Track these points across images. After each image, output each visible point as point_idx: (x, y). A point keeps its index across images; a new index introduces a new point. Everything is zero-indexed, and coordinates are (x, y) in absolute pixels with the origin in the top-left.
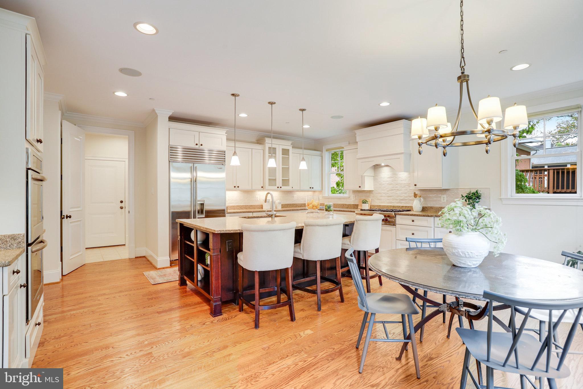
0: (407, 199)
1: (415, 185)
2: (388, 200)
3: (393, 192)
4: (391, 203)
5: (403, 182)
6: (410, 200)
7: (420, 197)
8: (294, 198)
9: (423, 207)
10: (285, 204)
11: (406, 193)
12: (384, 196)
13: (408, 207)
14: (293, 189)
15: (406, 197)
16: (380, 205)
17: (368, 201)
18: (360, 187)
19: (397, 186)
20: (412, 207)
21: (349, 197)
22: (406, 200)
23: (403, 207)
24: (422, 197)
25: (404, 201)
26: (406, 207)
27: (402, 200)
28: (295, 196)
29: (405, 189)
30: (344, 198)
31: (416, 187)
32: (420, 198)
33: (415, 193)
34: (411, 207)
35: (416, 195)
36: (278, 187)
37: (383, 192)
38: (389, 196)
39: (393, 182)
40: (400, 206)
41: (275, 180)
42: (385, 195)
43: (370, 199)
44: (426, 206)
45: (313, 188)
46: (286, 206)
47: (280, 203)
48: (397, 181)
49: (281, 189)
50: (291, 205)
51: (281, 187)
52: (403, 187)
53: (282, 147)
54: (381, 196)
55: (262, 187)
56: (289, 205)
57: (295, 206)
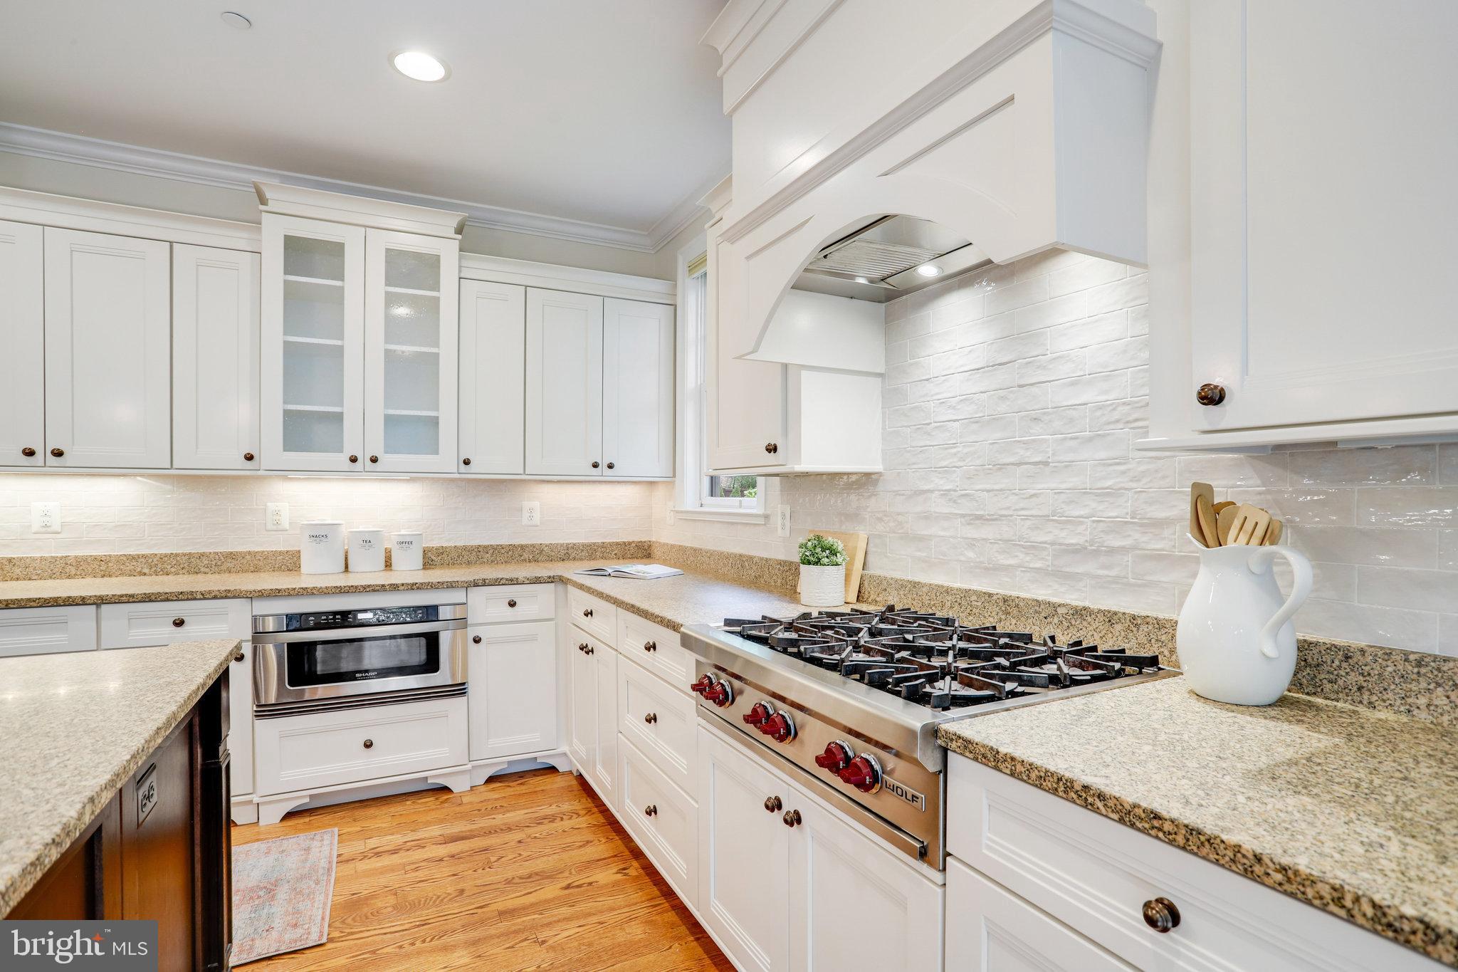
0: (1123, 548)
2: (971, 543)
3: (1008, 481)
4: (991, 569)
6: (1159, 557)
7: (1270, 535)
8: (526, 515)
9: (1304, 647)
10: (465, 548)
11: (1112, 495)
12: (947, 517)
13: (1135, 621)
14: (473, 467)
15: (1117, 527)
16: (915, 585)
17: (839, 546)
18: (772, 449)
19: (1039, 427)
20: (1166, 627)
21: (766, 517)
22: (1112, 551)
23: (1080, 613)
24: (1288, 534)
26: (1111, 618)
27: (1076, 550)
28: (526, 504)
29: (1103, 455)
30: (745, 522)
31: (1224, 415)
32: (1268, 548)
33: (1201, 495)
34: (1160, 624)
35: (1217, 509)
36: (354, 460)
37: (936, 483)
38: (978, 518)
40: (1055, 607)
41: (339, 418)
42: (945, 509)
43: (863, 536)
44: (1342, 638)
45: (611, 466)
46: (473, 558)
47: (405, 543)
48: (1034, 390)
49: (377, 466)
50: (503, 551)
51: (374, 460)
52: (1090, 439)
53: (380, 243)
54: (927, 517)
55: (249, 458)
56: (491, 551)
57: (526, 556)
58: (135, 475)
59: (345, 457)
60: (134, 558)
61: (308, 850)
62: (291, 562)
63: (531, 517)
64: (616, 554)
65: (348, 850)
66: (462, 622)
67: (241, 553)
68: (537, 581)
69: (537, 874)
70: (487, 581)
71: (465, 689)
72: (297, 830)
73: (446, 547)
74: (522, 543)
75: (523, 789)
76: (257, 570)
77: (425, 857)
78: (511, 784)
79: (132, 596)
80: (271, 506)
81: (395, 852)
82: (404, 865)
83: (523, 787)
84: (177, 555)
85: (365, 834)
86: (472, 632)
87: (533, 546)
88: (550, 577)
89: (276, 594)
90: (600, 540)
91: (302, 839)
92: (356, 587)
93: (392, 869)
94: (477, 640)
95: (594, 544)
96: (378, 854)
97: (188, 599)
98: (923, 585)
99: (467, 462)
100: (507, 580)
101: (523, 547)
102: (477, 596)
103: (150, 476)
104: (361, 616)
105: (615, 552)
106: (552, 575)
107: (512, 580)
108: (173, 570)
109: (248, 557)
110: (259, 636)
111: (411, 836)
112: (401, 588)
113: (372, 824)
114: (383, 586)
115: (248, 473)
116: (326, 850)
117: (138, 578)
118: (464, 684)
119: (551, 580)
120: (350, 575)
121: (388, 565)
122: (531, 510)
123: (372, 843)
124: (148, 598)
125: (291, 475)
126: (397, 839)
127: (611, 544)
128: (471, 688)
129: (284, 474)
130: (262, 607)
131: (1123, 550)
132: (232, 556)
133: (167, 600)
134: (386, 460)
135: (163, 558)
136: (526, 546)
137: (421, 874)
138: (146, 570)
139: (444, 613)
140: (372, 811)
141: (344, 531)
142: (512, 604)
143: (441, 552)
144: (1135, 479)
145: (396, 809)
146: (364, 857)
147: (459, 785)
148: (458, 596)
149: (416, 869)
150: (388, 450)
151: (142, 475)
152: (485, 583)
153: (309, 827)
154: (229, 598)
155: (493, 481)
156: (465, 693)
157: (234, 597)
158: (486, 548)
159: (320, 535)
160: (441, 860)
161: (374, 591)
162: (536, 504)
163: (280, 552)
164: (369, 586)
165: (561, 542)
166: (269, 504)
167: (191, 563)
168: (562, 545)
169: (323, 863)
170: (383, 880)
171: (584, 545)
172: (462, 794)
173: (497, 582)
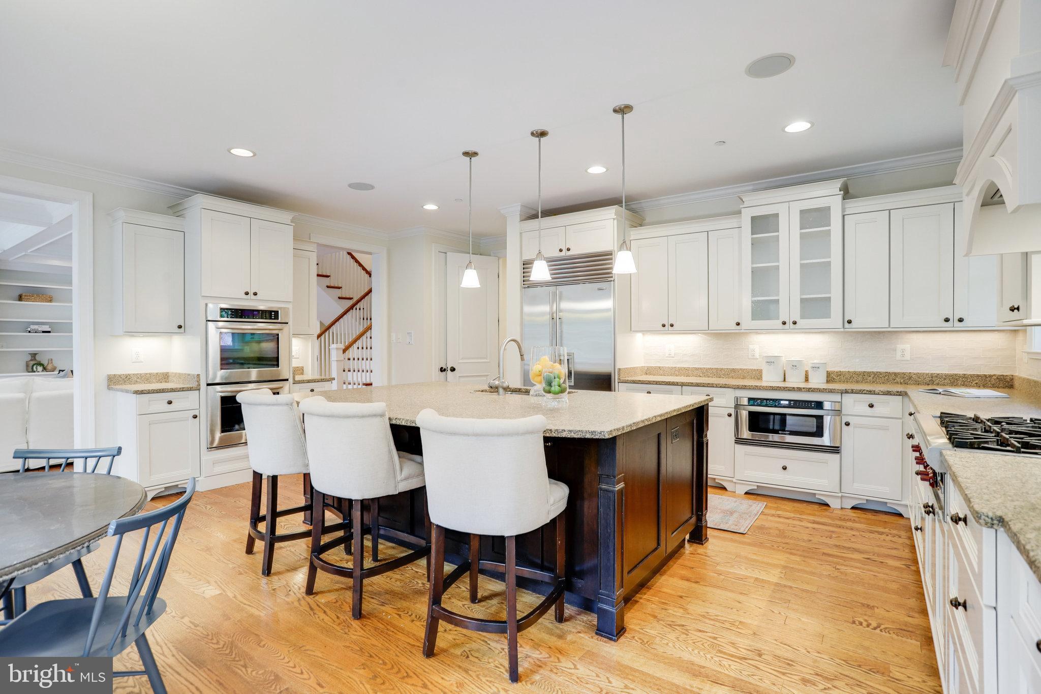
8: (899, 354)
10: (855, 373)
14: (853, 325)
36: (784, 323)
41: (777, 301)
45: (961, 320)
46: (860, 379)
47: (815, 368)
49: (797, 326)
50: (881, 376)
51: (795, 323)
53: (796, 208)
55: (738, 324)
56: (873, 376)
57: (898, 380)
58: (698, 333)
59: (780, 322)
60: (697, 369)
61: (751, 506)
62: (758, 375)
63: (903, 355)
64: (976, 383)
65: (766, 511)
66: (838, 412)
67: (738, 369)
68: (888, 393)
69: (853, 549)
70: (854, 391)
71: (838, 450)
72: (749, 499)
73: (843, 372)
74: (896, 371)
75: (873, 517)
76: (744, 378)
77: (801, 524)
78: (868, 514)
79: (692, 383)
80: (751, 347)
81: (788, 518)
82: (789, 524)
83: (874, 517)
84: (713, 369)
85: (777, 509)
86: (845, 420)
87: (904, 374)
88: (898, 392)
89: (744, 388)
90: (961, 372)
91: (750, 502)
92: (780, 387)
93: (782, 523)
94: (847, 424)
95: (956, 375)
96: (779, 517)
97: (711, 387)
99: (850, 322)
100: (867, 391)
101: (896, 374)
102: (848, 399)
103: (703, 333)
104: (782, 402)
105: (976, 382)
106: (900, 391)
107: (870, 391)
108: (711, 375)
109: (740, 371)
110: (737, 406)
111: (798, 516)
112: (803, 390)
113: (783, 507)
114: (794, 388)
115: (737, 331)
116: (758, 508)
117: (698, 378)
118: (838, 447)
119: (899, 394)
120: (786, 383)
121: (807, 380)
122: (903, 350)
123: (779, 512)
124: (698, 385)
125: (759, 331)
126: (792, 515)
127: (972, 376)
128: (844, 450)
129: (758, 331)
130: (740, 393)
132: (733, 370)
133: (704, 386)
134: (802, 323)
135: (708, 369)
136: (899, 374)
137: (795, 529)
138: (701, 375)
139: (827, 406)
140: (785, 502)
141: (784, 360)
142: (871, 406)
143: (839, 374)
145: (797, 505)
146: (773, 515)
147: (835, 504)
148: (837, 397)
149: (794, 527)
150: (802, 317)
151: (700, 333)
152: (853, 392)
153: (755, 499)
154: (726, 388)
155: (875, 332)
156: (839, 452)
157: (728, 388)
158: (869, 374)
159: (771, 361)
160: (808, 528)
161: (789, 390)
162: (907, 347)
163: (754, 370)
164: (786, 387)
165: (927, 372)
166: (750, 346)
167: (718, 372)
168: (927, 374)
169: (755, 512)
170: (776, 525)
171: (946, 375)
172: (834, 509)
173: (861, 392)
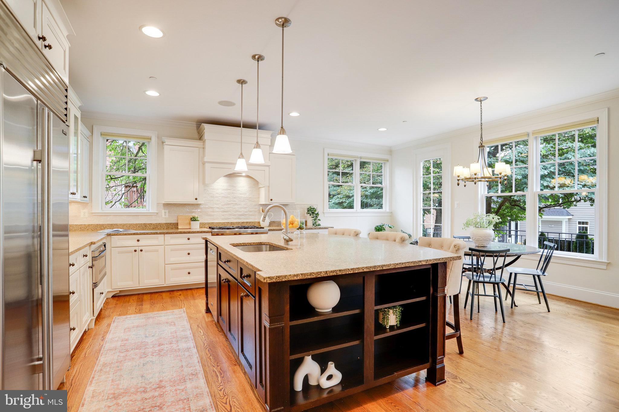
1: (271, 200)
2: (223, 215)
3: (230, 206)
5: (243, 196)
11: (245, 208)
12: (218, 211)
15: (246, 212)
16: (212, 223)
18: (196, 199)
19: (235, 199)
21: (157, 213)
22: (246, 215)
23: (243, 223)
25: (243, 217)
26: (247, 222)
27: (240, 215)
29: (244, 203)
30: (146, 215)
37: (215, 206)
38: (225, 211)
39: (229, 195)
42: (217, 210)
43: (201, 215)
48: (235, 194)
52: (243, 201)
54: (213, 212)
98: (214, 223)
131: (248, 214)
144: (248, 206)
